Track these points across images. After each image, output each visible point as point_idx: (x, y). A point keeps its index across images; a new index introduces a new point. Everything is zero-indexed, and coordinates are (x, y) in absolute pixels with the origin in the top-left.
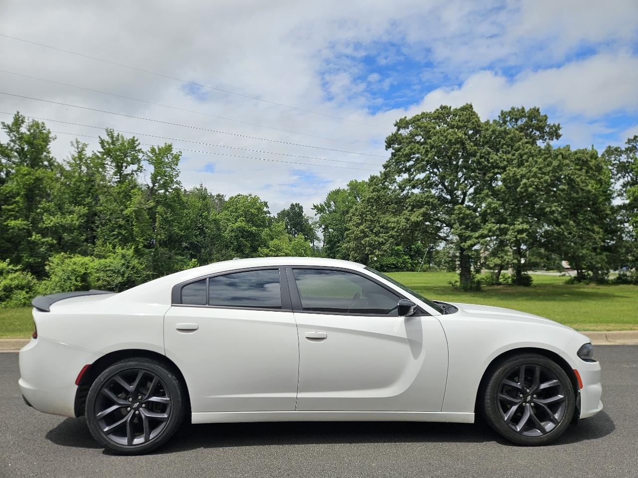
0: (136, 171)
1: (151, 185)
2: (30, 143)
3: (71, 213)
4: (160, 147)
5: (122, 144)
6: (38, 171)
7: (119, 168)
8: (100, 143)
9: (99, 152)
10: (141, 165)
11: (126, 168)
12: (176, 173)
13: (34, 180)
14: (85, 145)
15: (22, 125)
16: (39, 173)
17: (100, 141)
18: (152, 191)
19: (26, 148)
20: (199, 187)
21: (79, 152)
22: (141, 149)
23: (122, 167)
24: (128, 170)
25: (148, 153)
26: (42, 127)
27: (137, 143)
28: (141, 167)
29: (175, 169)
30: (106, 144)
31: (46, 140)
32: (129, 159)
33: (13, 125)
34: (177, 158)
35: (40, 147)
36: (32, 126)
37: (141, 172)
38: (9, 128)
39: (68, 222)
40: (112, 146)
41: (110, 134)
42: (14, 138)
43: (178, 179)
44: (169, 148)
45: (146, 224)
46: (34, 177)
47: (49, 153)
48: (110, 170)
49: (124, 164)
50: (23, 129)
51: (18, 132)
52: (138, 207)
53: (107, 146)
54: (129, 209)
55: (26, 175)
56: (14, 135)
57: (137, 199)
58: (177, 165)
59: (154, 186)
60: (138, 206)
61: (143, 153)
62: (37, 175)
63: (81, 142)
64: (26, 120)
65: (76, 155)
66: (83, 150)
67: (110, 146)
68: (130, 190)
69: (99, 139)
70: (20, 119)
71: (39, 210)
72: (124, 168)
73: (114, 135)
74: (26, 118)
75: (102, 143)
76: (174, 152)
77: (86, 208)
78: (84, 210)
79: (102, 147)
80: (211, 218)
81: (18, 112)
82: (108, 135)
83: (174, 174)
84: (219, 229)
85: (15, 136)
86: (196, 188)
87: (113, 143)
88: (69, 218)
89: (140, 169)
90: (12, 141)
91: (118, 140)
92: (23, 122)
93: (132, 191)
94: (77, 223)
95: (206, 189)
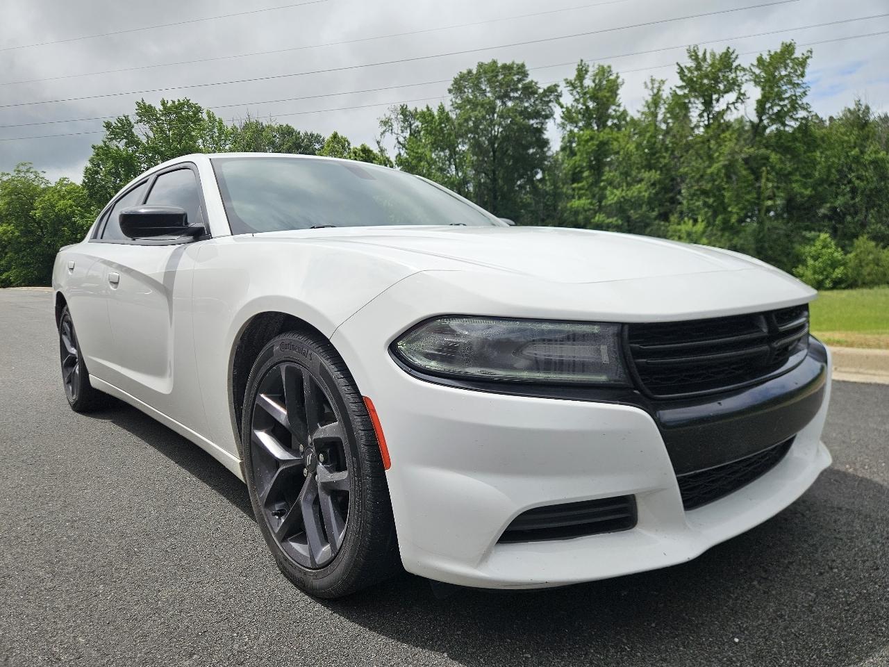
0: (733, 103)
1: (755, 120)
2: (594, 98)
3: (641, 181)
4: (773, 53)
5: (712, 65)
6: (603, 133)
7: (708, 104)
8: (679, 73)
9: (677, 87)
10: (742, 91)
11: (718, 100)
12: (802, 90)
13: (598, 146)
14: (663, 82)
15: (586, 76)
16: (605, 135)
17: (679, 71)
18: (757, 129)
19: (591, 105)
20: (852, 107)
21: (655, 95)
22: (740, 65)
23: (712, 101)
24: (718, 107)
25: (752, 68)
26: (609, 72)
27: (734, 56)
28: (744, 94)
29: (798, 84)
30: (686, 72)
31: (613, 88)
32: (721, 86)
33: (575, 80)
34: (803, 63)
35: (605, 99)
36: (597, 74)
37: (743, 102)
38: (572, 84)
39: (635, 194)
40: (696, 73)
41: (694, 55)
42: (577, 97)
43: (805, 100)
44: (788, 49)
45: (744, 184)
46: (597, 142)
47: (619, 105)
48: (696, 109)
49: (715, 97)
50: (588, 82)
51: (582, 86)
52: (729, 160)
53: (689, 75)
54: (717, 165)
55: (587, 141)
56: (577, 92)
57: (729, 146)
58: (802, 75)
59: (761, 120)
60: (730, 157)
61: (744, 70)
62: (601, 139)
63: (657, 79)
64: (591, 69)
65: (649, 99)
66: (659, 90)
67: (692, 73)
68: (719, 135)
69: (678, 67)
70: (584, 68)
72: (714, 102)
73: (699, 54)
74: (591, 65)
75: (681, 72)
76: (798, 54)
77: (658, 172)
78: (655, 175)
79: (682, 79)
80: (867, 157)
81: (582, 61)
82: (691, 56)
83: (798, 94)
84: (884, 177)
85: (579, 93)
86: (849, 110)
87: (698, 68)
88: (636, 188)
89: (741, 97)
90: (577, 100)
91: (704, 59)
92: (587, 71)
93: (722, 136)
94: (646, 194)
95: (867, 108)
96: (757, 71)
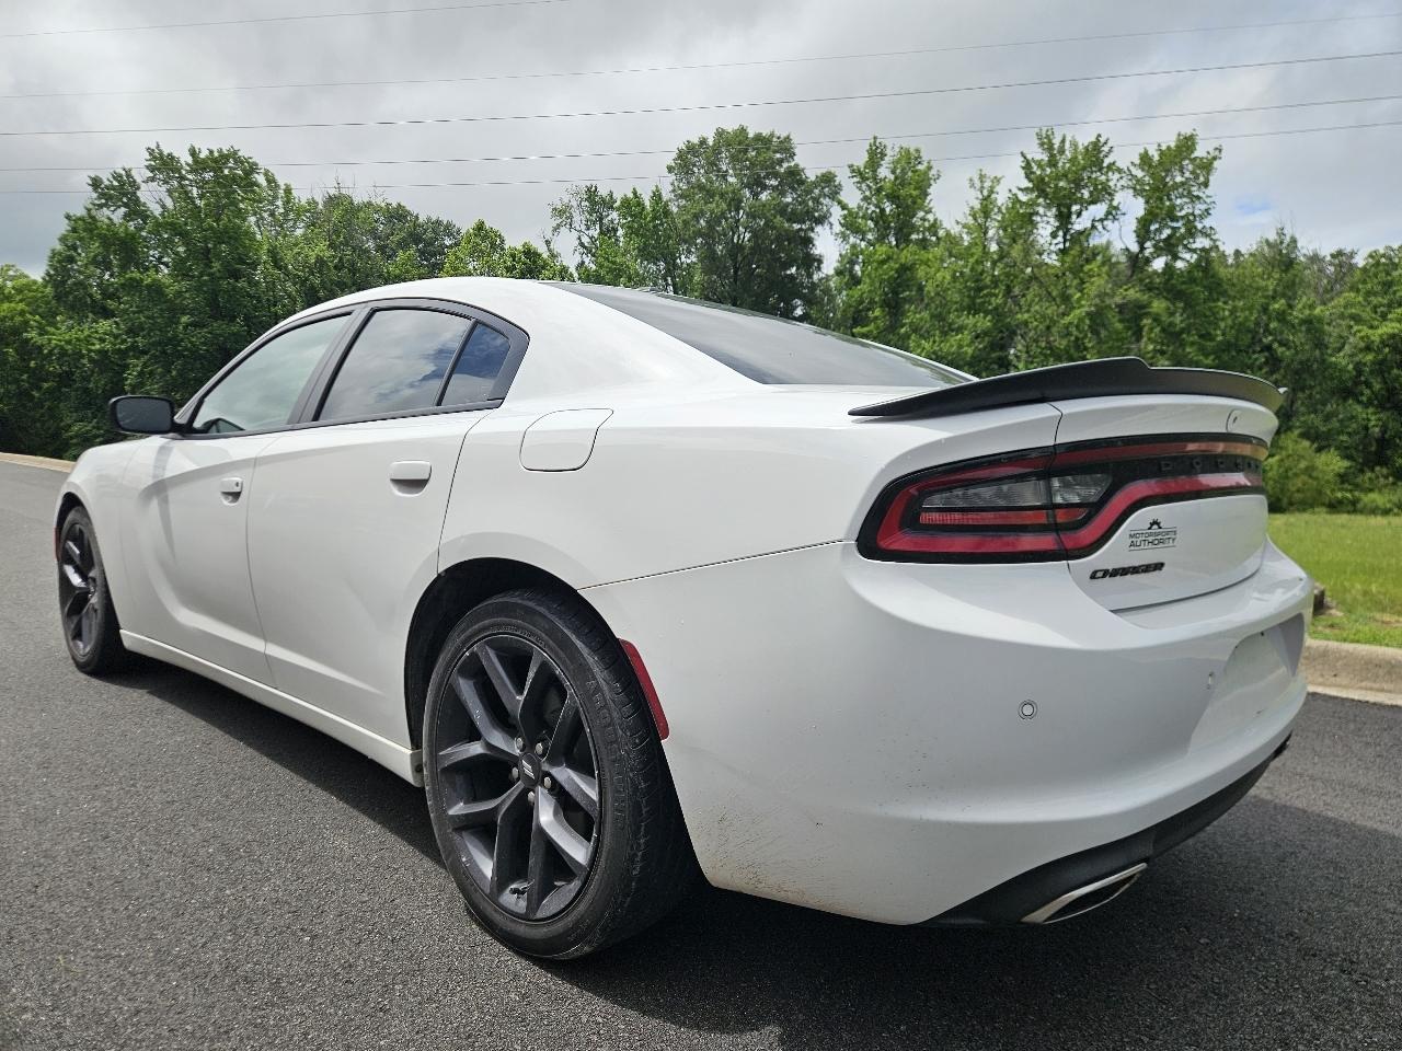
0: (1101, 220)
1: (1135, 248)
2: (893, 198)
3: (960, 330)
4: (1164, 148)
5: (1073, 160)
6: (905, 251)
7: (1064, 218)
8: (1023, 168)
9: (1020, 189)
10: (1115, 203)
11: (1079, 214)
12: (1204, 207)
13: (897, 271)
14: (997, 180)
15: (882, 162)
16: (907, 255)
17: (1023, 165)
18: (1137, 262)
19: (888, 207)
20: (1272, 237)
21: (985, 199)
22: (1114, 163)
23: (1070, 214)
24: (1079, 224)
25: (1132, 168)
26: (916, 159)
27: (1106, 149)
28: (1117, 208)
29: (1198, 198)
30: (1035, 168)
31: (923, 186)
32: (1086, 193)
33: (865, 168)
34: (1207, 166)
35: (909, 201)
36: (898, 161)
37: (1115, 219)
38: (860, 174)
39: (953, 349)
40: (1048, 170)
41: (1046, 143)
42: (868, 193)
43: (1208, 222)
44: (1187, 144)
45: (1116, 344)
46: (897, 266)
47: (929, 211)
48: (1045, 230)
49: (1075, 208)
50: (884, 172)
51: (875, 178)
52: (1096, 305)
53: (1038, 172)
54: (1077, 312)
55: (883, 262)
56: (868, 186)
57: (1098, 284)
58: (1206, 184)
59: (1142, 249)
60: (1097, 301)
61: (1119, 171)
62: (903, 261)
63: (988, 174)
64: (889, 152)
65: (977, 205)
66: (991, 192)
67: (1043, 170)
68: (1082, 266)
69: (1023, 159)
70: (879, 151)
71: (903, 330)
72: (1074, 217)
73: (1054, 141)
74: (889, 147)
75: (1027, 167)
76: (1200, 152)
77: (989, 317)
78: (984, 322)
79: (1027, 177)
80: (1297, 314)
81: (875, 138)
82: (1042, 144)
83: (1197, 212)
84: (1320, 344)
85: (870, 187)
86: (1267, 241)
87: (1053, 163)
88: (955, 339)
89: (1113, 213)
90: (865, 199)
91: (1062, 151)
92: (883, 155)
93: (1086, 268)
94: (970, 351)
95: (1294, 241)
96: (1139, 174)
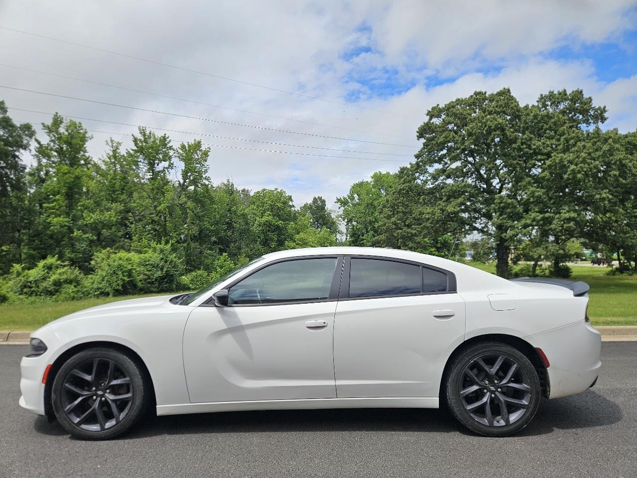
0: (167, 168)
1: (182, 181)
2: (67, 142)
3: (108, 209)
4: (190, 144)
5: (154, 142)
6: (78, 170)
7: (152, 165)
8: (134, 141)
9: (132, 150)
10: (172, 162)
11: (158, 165)
12: (205, 169)
13: (74, 178)
14: (119, 144)
15: (61, 125)
16: (78, 172)
17: (133, 139)
18: (183, 187)
19: (65, 147)
20: (226, 182)
21: (114, 151)
22: (172, 146)
23: (155, 163)
24: (158, 168)
25: (178, 149)
26: (79, 127)
27: (168, 140)
28: (172, 164)
29: (204, 165)
30: (138, 142)
31: (84, 139)
32: (161, 156)
33: (52, 126)
34: (206, 154)
35: (78, 146)
36: (69, 126)
37: (172, 168)
38: (49, 128)
39: (107, 218)
40: (144, 144)
41: (143, 132)
42: (53, 138)
43: (207, 175)
44: (198, 145)
46: (74, 176)
47: (85, 152)
48: (143, 167)
49: (156, 161)
50: (62, 130)
51: (57, 132)
53: (140, 144)
54: (163, 205)
55: (66, 174)
56: (54, 135)
57: (169, 196)
58: (206, 161)
59: (185, 182)
60: (171, 202)
61: (174, 150)
62: (77, 174)
63: (115, 140)
64: (64, 121)
65: (111, 153)
66: (117, 148)
67: (142, 143)
68: (163, 187)
69: (133, 137)
70: (59, 119)
71: (79, 208)
72: (156, 165)
73: (146, 133)
74: (64, 118)
75: (135, 140)
76: (203, 148)
77: (123, 205)
78: (121, 207)
79: (136, 145)
80: (239, 212)
81: (57, 113)
82: (141, 133)
83: (203, 170)
84: (247, 224)
85: (55, 136)
86: (224, 184)
87: (146, 141)
88: (107, 214)
89: (171, 166)
90: (52, 141)
91: (150, 137)
92: (61, 122)
93: (165, 187)
94: (115, 219)
95: (233, 185)
96: (181, 152)
